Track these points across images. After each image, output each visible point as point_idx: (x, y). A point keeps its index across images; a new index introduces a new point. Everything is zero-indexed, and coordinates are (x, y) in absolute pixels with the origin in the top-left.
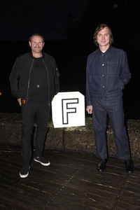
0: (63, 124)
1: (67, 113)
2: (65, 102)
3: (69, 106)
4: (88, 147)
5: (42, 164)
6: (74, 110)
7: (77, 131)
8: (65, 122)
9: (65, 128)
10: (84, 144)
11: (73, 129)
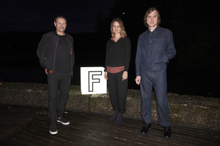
0: (89, 91)
1: (93, 83)
2: (91, 74)
3: (94, 77)
4: (109, 110)
5: (63, 123)
6: (98, 81)
7: (100, 98)
8: (91, 90)
9: (91, 95)
10: (106, 108)
11: (97, 96)
